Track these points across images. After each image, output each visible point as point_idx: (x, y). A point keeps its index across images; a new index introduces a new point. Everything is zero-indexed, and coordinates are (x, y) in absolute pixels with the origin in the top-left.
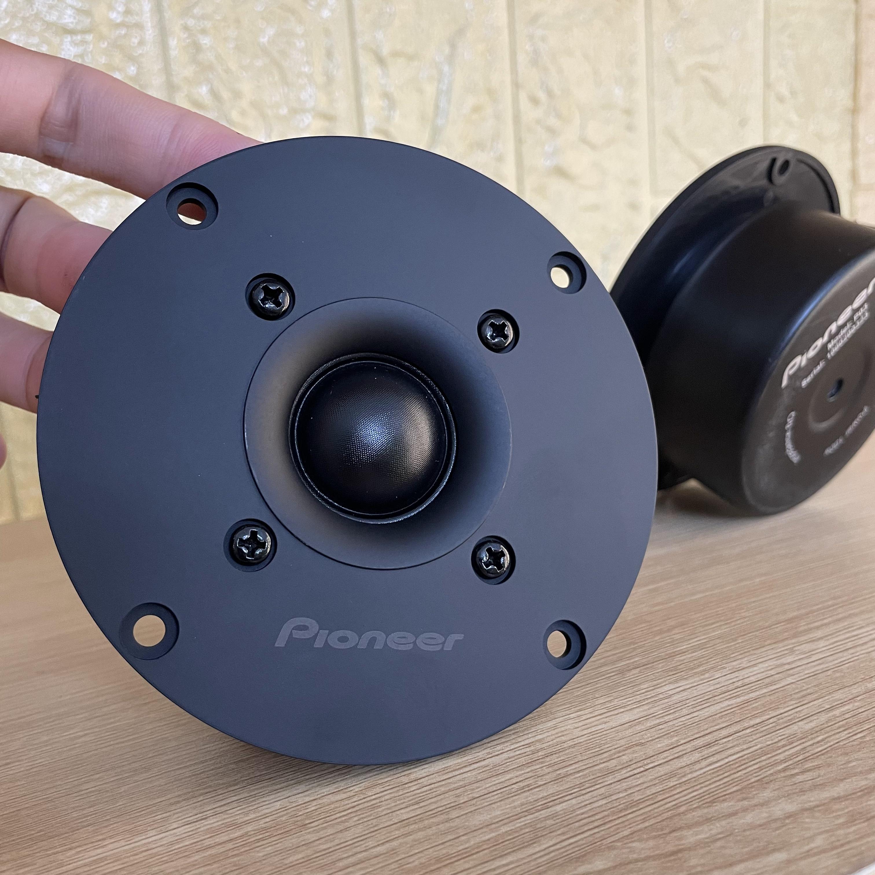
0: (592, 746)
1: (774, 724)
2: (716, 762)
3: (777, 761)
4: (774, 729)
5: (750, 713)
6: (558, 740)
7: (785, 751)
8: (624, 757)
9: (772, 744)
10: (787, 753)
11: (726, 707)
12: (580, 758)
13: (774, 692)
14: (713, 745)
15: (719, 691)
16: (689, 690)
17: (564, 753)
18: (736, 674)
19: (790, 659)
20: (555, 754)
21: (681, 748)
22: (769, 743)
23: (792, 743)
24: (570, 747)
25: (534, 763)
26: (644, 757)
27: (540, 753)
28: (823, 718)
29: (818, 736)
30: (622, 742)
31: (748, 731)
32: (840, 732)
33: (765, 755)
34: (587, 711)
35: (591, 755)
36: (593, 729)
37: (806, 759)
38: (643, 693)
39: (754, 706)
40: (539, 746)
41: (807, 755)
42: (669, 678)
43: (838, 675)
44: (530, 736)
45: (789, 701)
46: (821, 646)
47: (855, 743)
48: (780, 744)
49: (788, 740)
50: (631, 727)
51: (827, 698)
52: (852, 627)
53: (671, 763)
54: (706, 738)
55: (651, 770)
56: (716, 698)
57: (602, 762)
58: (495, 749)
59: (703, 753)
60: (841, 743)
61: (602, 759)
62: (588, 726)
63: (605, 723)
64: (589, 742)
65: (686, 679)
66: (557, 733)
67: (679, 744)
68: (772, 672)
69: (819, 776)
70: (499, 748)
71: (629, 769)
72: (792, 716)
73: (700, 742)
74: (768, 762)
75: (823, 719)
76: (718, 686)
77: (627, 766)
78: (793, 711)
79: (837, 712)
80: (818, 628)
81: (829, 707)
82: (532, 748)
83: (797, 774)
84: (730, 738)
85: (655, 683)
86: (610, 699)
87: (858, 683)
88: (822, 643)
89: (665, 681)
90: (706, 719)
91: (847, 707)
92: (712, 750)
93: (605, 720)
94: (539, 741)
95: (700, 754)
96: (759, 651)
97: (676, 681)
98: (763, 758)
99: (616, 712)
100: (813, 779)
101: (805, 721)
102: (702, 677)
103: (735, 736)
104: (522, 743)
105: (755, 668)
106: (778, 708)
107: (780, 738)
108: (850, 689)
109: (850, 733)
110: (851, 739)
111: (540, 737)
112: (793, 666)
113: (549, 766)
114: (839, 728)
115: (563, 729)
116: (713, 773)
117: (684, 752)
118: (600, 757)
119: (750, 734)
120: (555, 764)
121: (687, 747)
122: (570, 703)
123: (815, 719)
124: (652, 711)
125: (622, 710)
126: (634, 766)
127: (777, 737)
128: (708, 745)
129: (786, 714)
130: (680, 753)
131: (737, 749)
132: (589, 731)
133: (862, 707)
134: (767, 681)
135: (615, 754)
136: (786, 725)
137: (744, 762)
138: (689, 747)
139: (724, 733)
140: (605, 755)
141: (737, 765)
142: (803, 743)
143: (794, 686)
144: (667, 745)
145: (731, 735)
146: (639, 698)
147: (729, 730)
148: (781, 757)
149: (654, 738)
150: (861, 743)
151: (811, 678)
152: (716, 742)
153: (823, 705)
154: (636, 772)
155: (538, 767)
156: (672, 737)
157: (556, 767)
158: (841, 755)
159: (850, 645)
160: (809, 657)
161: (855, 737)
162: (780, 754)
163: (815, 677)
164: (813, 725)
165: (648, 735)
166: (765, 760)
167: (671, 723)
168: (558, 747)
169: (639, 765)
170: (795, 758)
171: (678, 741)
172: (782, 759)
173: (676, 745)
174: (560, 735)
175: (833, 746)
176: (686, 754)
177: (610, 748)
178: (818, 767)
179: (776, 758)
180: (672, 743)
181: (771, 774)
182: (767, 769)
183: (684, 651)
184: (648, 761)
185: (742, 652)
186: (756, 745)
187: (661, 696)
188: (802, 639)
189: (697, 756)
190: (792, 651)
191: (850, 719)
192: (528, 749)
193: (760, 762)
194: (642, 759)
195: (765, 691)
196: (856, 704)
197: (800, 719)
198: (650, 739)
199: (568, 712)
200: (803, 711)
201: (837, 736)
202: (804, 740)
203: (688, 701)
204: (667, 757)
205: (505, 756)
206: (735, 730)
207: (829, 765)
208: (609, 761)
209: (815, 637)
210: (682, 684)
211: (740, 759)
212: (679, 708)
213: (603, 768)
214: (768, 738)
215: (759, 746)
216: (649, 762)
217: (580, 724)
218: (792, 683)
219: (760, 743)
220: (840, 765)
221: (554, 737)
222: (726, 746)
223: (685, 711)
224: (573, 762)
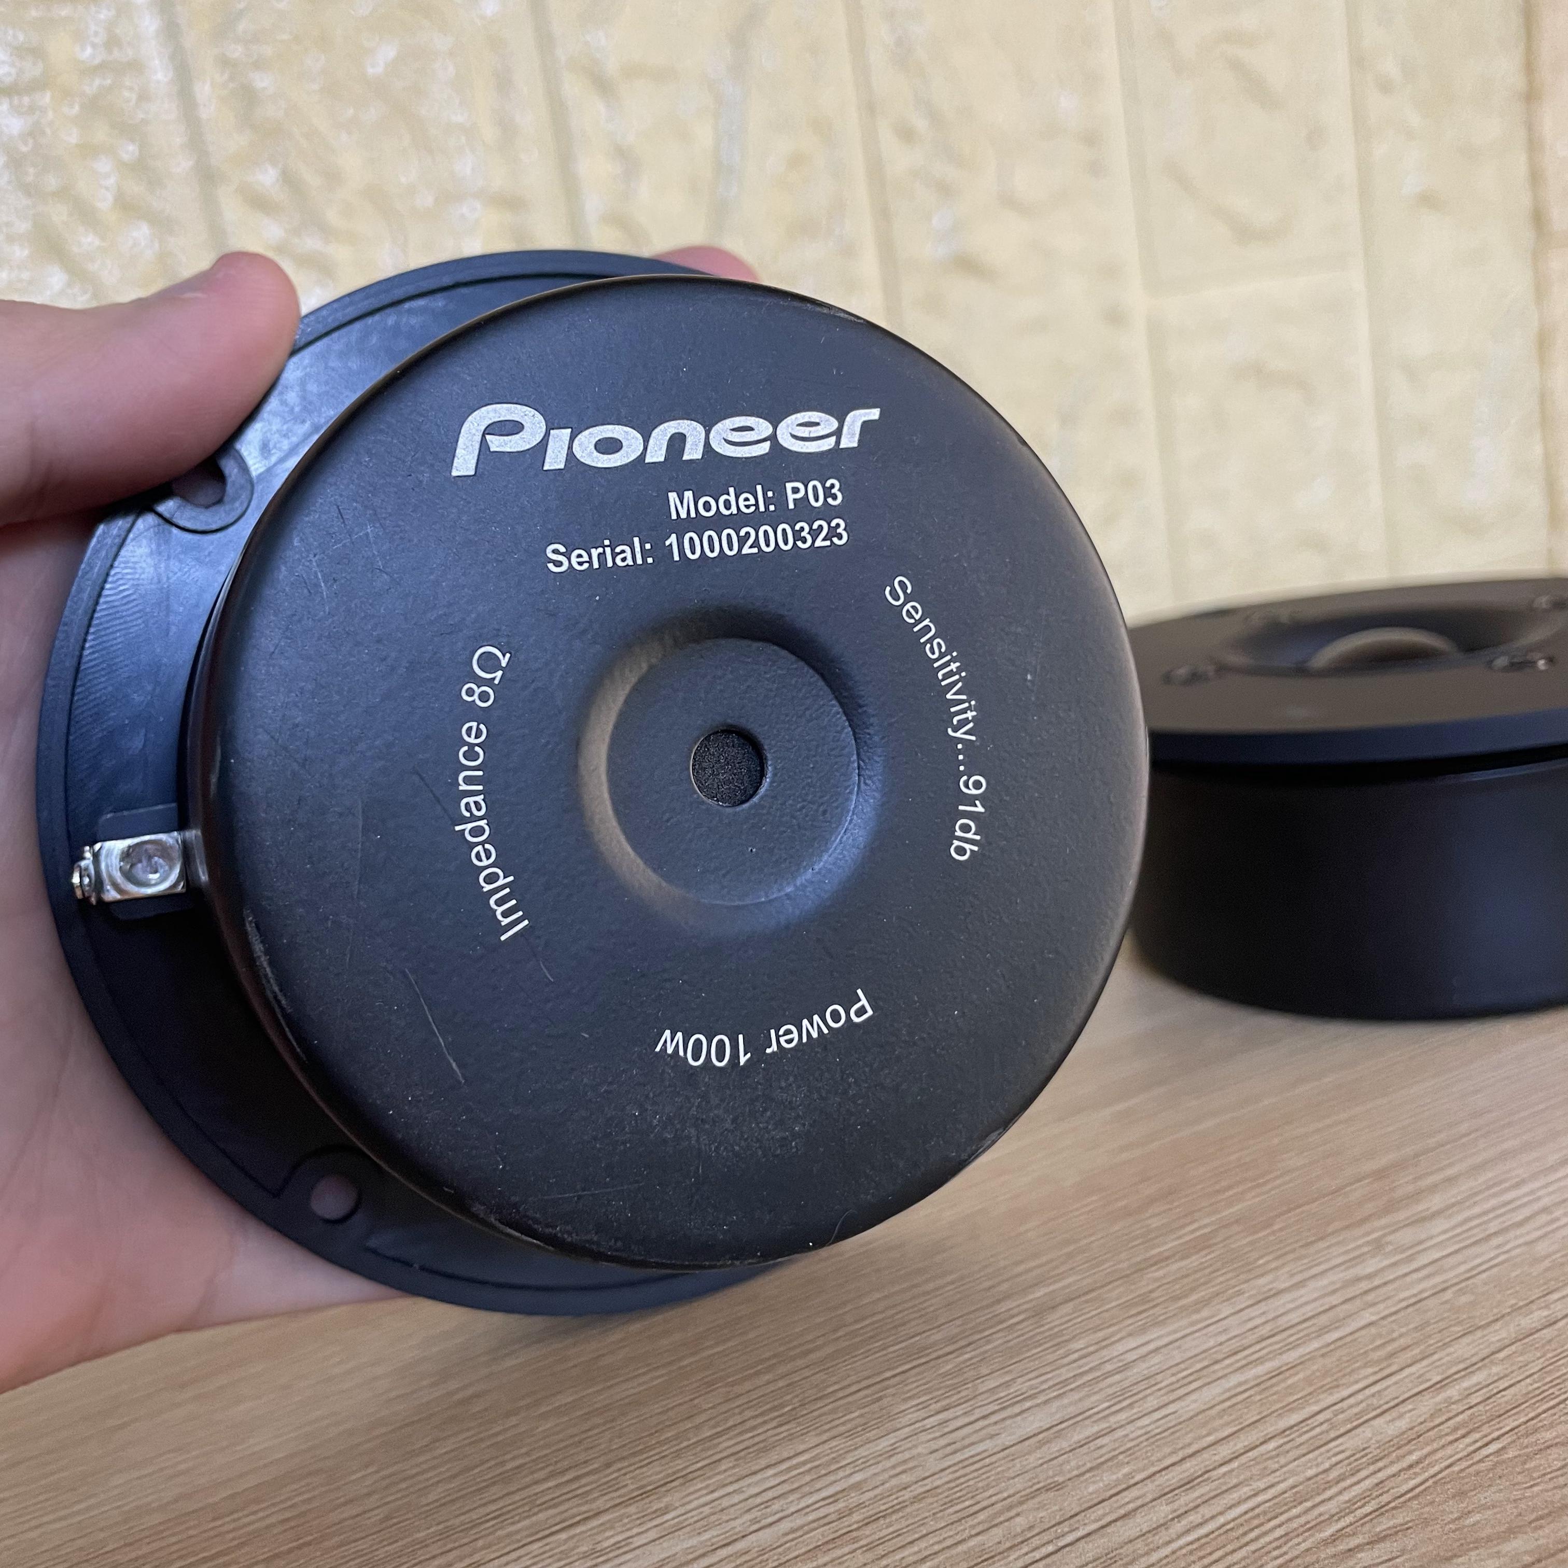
0: (958, 1494)
1: (1325, 1427)
2: (1201, 1525)
3: (1322, 1518)
4: (1326, 1438)
5: (1279, 1401)
6: (894, 1482)
7: (1340, 1493)
8: (1018, 1519)
9: (1317, 1475)
10: (1346, 1496)
11: (1236, 1387)
12: (932, 1525)
13: (1332, 1347)
14: (1199, 1484)
15: (1226, 1349)
16: (1164, 1351)
17: (901, 1514)
18: (1263, 1307)
19: (1371, 1266)
20: (884, 1517)
21: (1134, 1492)
22: (1310, 1473)
23: (1358, 1471)
24: (917, 1499)
25: (839, 1542)
26: (1058, 1519)
27: (856, 1517)
28: (1427, 1404)
29: (1410, 1453)
30: (1019, 1484)
31: (1272, 1445)
32: (1456, 1440)
33: (1301, 1503)
34: (959, 1411)
35: (955, 1518)
36: (967, 1453)
37: (1380, 1511)
38: (1075, 1361)
39: (1290, 1382)
40: (854, 1498)
41: (1385, 1498)
42: (1130, 1321)
43: (1464, 1299)
44: (841, 1474)
45: (1359, 1368)
46: (1439, 1230)
47: (1482, 1466)
48: (1333, 1475)
49: (1350, 1464)
50: (1041, 1444)
51: (1436, 1357)
52: (1501, 1182)
53: (1109, 1530)
54: (1187, 1465)
55: (1067, 1549)
56: (1216, 1367)
57: (973, 1532)
58: (768, 1510)
59: (1176, 1505)
60: (1456, 1468)
61: (973, 1527)
62: (958, 1445)
63: (992, 1437)
64: (953, 1484)
65: (1162, 1323)
66: (894, 1467)
67: (1132, 1482)
68: (1334, 1300)
69: (1403, 1552)
70: (776, 1506)
71: (1025, 1549)
72: (1364, 1405)
73: (1174, 1477)
74: (1302, 1520)
75: (1424, 1410)
76: (1223, 1338)
77: (1022, 1542)
78: (1368, 1392)
79: (1453, 1392)
80: (1433, 1189)
81: (1439, 1378)
82: (841, 1505)
83: (1359, 1548)
84: (1235, 1464)
85: (1100, 1335)
86: (1007, 1378)
87: (1503, 1316)
88: (1440, 1225)
89: (1120, 1330)
90: (1191, 1418)
91: (1474, 1379)
92: (1197, 1494)
93: (991, 1430)
94: (857, 1486)
95: (1169, 1508)
96: (1312, 1249)
97: (1143, 1330)
98: (1295, 1512)
99: (1017, 1409)
100: (1389, 1560)
101: (1387, 1417)
102: (1195, 1317)
103: (1243, 1459)
104: (824, 1494)
105: (1302, 1291)
106: (1338, 1386)
107: (1334, 1460)
108: (1485, 1332)
109: (1476, 1441)
110: (1477, 1456)
111: (858, 1477)
112: (1377, 1282)
113: (870, 1547)
114: (1456, 1429)
115: (907, 1455)
116: (1191, 1552)
117: (1139, 1503)
118: (971, 1522)
119: (1274, 1453)
120: (882, 1541)
121: (1146, 1489)
122: (928, 1391)
123: (1410, 1411)
124: (1087, 1404)
125: (1028, 1404)
126: (1036, 1542)
127: (1329, 1458)
128: (1188, 1484)
129: (1352, 1401)
130: (1131, 1506)
131: (1245, 1491)
132: (959, 1457)
133: (1506, 1376)
134: (1324, 1319)
135: (1001, 1513)
136: (1349, 1426)
137: (1256, 1522)
138: (1150, 1489)
139: (1225, 1451)
140: (982, 1516)
141: (1241, 1531)
142: (1380, 1470)
143: (1373, 1330)
144: (1108, 1487)
145: (1236, 1457)
146: (1065, 1373)
147: (1235, 1445)
148: (1332, 1507)
149: (1083, 1469)
150: (1495, 1466)
151: (1410, 1310)
152: (1206, 1476)
153: (1428, 1376)
154: (1037, 1555)
155: (846, 1550)
156: (1121, 1465)
157: (880, 1550)
158: (1454, 1497)
159: (1493, 1227)
160: (1410, 1259)
161: (1485, 1452)
162: (1330, 1499)
163: (1417, 1306)
164: (1403, 1424)
165: (1073, 1464)
166: (1298, 1516)
167: (1120, 1433)
168: (893, 1501)
169: (1046, 1537)
170: (1360, 1508)
171: (1129, 1475)
172: (1334, 1511)
173: (1124, 1486)
174: (899, 1469)
175: (1440, 1476)
176: (1143, 1506)
177: (994, 1499)
178: (1403, 1529)
179: (1322, 1509)
180: (1118, 1479)
181: (1307, 1550)
182: (1300, 1539)
183: (1166, 1254)
184: (1065, 1527)
185: (1279, 1253)
186: (1285, 1480)
187: (1108, 1367)
188: (1401, 1215)
189: (1163, 1510)
190: (1378, 1246)
191: (1480, 1407)
192: (832, 1509)
193: (1289, 1520)
194: (1053, 1523)
195: (1315, 1344)
196: (1495, 1370)
197: (1379, 1411)
198: (1075, 1473)
199: (922, 1414)
200: (1386, 1393)
201: (1449, 1450)
202: (1380, 1464)
203: (1159, 1377)
204: (1104, 1515)
205: (785, 1526)
206: (1246, 1443)
207: (1426, 1522)
208: (988, 1529)
209: (1428, 1209)
210: (1152, 1337)
211: (1250, 1514)
212: (1140, 1396)
213: (973, 1547)
214: (1310, 1461)
215: (1290, 1482)
216: (1066, 1529)
217: (943, 1442)
218: (1371, 1324)
219: (1293, 1473)
220: (1449, 1523)
221: (886, 1476)
222: (1225, 1483)
223: (1152, 1403)
224: (917, 1536)
